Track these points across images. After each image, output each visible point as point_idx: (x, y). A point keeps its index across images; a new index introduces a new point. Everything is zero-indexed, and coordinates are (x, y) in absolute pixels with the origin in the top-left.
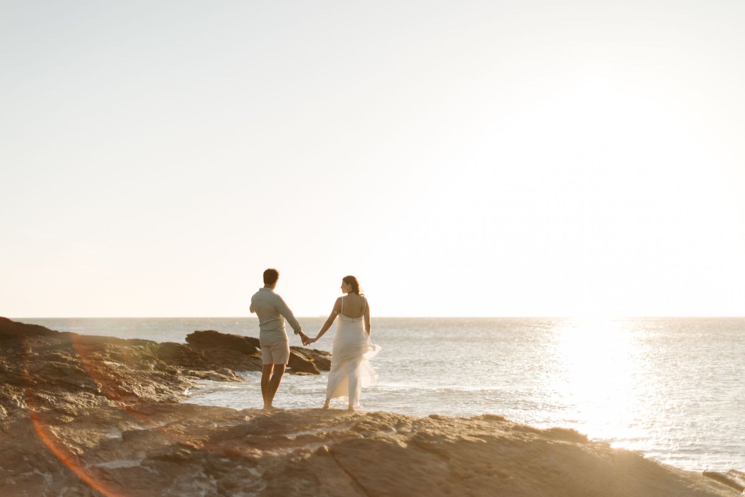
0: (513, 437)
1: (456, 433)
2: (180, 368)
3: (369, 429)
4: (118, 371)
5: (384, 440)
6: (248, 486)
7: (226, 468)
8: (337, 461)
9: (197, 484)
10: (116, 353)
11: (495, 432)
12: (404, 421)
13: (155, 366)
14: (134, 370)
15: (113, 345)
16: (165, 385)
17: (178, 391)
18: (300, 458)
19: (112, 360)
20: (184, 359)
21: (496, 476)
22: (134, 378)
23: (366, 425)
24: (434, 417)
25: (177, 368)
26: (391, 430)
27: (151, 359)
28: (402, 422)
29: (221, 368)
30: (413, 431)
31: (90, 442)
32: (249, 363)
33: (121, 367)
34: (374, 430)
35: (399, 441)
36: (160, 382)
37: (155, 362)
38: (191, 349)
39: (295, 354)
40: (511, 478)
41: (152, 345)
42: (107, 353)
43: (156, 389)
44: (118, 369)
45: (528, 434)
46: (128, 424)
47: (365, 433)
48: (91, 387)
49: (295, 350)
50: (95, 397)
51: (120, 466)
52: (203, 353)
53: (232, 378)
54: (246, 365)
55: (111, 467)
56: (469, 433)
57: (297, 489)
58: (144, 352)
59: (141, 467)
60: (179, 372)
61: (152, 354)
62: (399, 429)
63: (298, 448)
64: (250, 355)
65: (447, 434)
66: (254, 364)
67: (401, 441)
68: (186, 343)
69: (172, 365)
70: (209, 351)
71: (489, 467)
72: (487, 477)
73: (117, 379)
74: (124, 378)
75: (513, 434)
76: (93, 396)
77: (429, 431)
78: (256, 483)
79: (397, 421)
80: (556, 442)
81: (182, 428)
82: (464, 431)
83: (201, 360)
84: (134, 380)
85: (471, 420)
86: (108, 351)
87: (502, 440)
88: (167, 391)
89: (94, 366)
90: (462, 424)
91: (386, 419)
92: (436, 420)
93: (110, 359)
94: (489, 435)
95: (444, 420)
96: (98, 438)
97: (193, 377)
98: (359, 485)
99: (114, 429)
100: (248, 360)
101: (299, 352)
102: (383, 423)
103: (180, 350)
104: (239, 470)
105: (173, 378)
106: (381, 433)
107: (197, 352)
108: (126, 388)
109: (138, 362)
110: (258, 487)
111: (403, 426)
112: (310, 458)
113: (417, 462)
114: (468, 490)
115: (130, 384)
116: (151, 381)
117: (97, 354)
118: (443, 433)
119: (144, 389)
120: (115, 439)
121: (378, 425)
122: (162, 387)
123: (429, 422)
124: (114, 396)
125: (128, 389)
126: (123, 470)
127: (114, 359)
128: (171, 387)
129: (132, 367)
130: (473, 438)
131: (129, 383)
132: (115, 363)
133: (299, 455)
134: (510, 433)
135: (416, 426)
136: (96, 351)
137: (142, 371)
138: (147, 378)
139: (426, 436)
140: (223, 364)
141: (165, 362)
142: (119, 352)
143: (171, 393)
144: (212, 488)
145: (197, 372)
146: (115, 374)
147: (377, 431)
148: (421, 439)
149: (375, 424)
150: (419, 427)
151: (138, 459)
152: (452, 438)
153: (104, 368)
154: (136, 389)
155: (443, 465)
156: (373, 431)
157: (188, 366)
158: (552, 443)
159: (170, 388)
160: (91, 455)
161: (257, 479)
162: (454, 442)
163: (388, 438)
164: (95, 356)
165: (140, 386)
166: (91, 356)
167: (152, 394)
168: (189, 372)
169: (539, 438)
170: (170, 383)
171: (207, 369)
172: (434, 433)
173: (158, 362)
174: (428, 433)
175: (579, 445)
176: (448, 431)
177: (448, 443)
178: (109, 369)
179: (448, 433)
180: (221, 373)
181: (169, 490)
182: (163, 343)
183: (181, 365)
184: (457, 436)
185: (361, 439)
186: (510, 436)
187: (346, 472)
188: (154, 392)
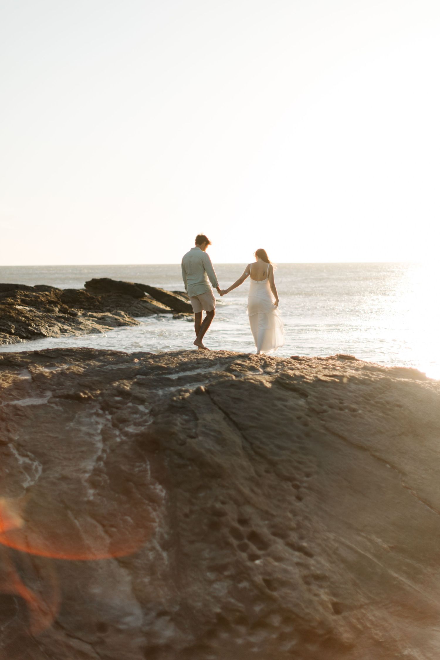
0: (362, 376)
1: (313, 373)
2: (80, 310)
3: (240, 370)
4: (28, 314)
5: (252, 381)
6: (137, 421)
7: (119, 405)
8: (212, 399)
9: (94, 419)
10: (26, 298)
11: (346, 371)
12: (269, 362)
13: (59, 309)
14: (41, 313)
15: (23, 292)
16: (68, 325)
17: (79, 331)
18: (181, 397)
19: (23, 305)
20: (84, 303)
21: (347, 411)
22: (41, 320)
23: (237, 366)
24: (295, 358)
25: (77, 311)
26: (258, 370)
27: (55, 304)
28: (268, 363)
29: (115, 311)
30: (277, 372)
31: (4, 382)
32: (138, 306)
33: (31, 311)
34: (243, 370)
35: (264, 381)
36: (64, 323)
37: (59, 306)
38: (89, 295)
39: (177, 297)
40: (360, 412)
41: (56, 291)
42: (18, 298)
43: (60, 330)
44: (28, 313)
45: (375, 373)
46: (36, 366)
47: (236, 373)
48: (5, 328)
49: (178, 294)
50: (9, 336)
51: (30, 403)
52: (99, 298)
53: (125, 319)
54: (137, 307)
55: (23, 405)
56: (324, 373)
57: (179, 424)
58: (49, 298)
59: (48, 404)
60: (79, 314)
61: (56, 299)
62: (265, 370)
63: (179, 388)
64: (139, 299)
65: (306, 375)
66: (143, 306)
67: (267, 381)
68: (85, 288)
69: (73, 308)
70: (104, 296)
71: (341, 403)
72: (339, 412)
73: (27, 321)
74: (33, 320)
75: (362, 373)
76: (8, 335)
77: (291, 372)
78: (144, 418)
79: (263, 362)
80: (399, 380)
81: (82, 370)
82: (320, 371)
83: (98, 304)
84: (42, 321)
85: (327, 360)
86: (19, 297)
87: (352, 379)
88: (69, 331)
89: (8, 310)
90: (319, 364)
91: (254, 360)
92: (297, 361)
93: (21, 304)
94: (342, 374)
95: (304, 360)
96: (11, 379)
97: (91, 318)
98: (231, 419)
99: (25, 371)
100: (138, 303)
101: (181, 295)
102: (251, 364)
103: (80, 295)
104: (129, 407)
105: (74, 320)
106: (250, 374)
107: (94, 297)
108: (35, 328)
109: (45, 306)
110: (146, 421)
111: (269, 367)
112: (189, 397)
113: (280, 399)
114: (323, 422)
115: (38, 326)
116: (56, 323)
117: (10, 300)
118: (302, 374)
119: (50, 330)
120: (26, 380)
121: (247, 366)
122: (66, 327)
123: (291, 363)
124: (25, 336)
125: (37, 330)
126: (33, 407)
127: (24, 304)
128: (73, 327)
129: (40, 310)
130: (328, 378)
131: (38, 324)
132: (25, 308)
133: (180, 395)
134: (360, 372)
135: (280, 367)
136: (9, 297)
137: (48, 314)
138: (53, 320)
139: (289, 377)
140: (117, 307)
141: (67, 305)
142: (29, 297)
143: (73, 332)
144: (108, 422)
145: (95, 314)
146: (25, 317)
147: (246, 371)
148: (283, 379)
149: (245, 365)
150: (282, 367)
151: (45, 397)
152: (310, 378)
153: (16, 312)
154: (44, 330)
155: (302, 402)
156: (242, 372)
157: (87, 309)
158: (395, 381)
159: (72, 329)
160: (6, 394)
161: (145, 414)
162: (312, 382)
163: (256, 379)
164: (8, 302)
165: (47, 327)
166: (5, 301)
167: (57, 333)
168: (88, 314)
169: (384, 377)
170: (73, 324)
171: (103, 312)
172: (294, 374)
173: (61, 306)
174: (289, 374)
175: (418, 382)
176: (306, 372)
177: (307, 383)
178: (20, 313)
179: (307, 373)
180: (115, 315)
181: (72, 424)
182: (65, 290)
183: (81, 308)
184: (314, 376)
185: (233, 380)
186: (360, 375)
187: (220, 408)
188: (59, 332)
